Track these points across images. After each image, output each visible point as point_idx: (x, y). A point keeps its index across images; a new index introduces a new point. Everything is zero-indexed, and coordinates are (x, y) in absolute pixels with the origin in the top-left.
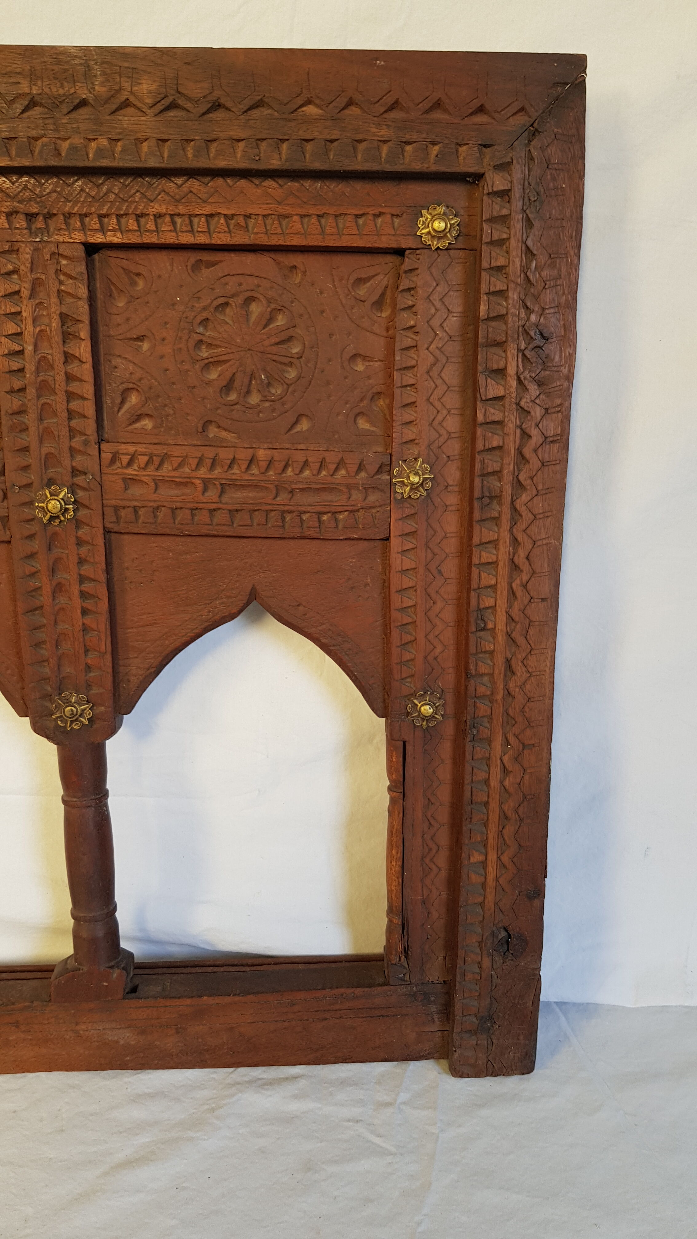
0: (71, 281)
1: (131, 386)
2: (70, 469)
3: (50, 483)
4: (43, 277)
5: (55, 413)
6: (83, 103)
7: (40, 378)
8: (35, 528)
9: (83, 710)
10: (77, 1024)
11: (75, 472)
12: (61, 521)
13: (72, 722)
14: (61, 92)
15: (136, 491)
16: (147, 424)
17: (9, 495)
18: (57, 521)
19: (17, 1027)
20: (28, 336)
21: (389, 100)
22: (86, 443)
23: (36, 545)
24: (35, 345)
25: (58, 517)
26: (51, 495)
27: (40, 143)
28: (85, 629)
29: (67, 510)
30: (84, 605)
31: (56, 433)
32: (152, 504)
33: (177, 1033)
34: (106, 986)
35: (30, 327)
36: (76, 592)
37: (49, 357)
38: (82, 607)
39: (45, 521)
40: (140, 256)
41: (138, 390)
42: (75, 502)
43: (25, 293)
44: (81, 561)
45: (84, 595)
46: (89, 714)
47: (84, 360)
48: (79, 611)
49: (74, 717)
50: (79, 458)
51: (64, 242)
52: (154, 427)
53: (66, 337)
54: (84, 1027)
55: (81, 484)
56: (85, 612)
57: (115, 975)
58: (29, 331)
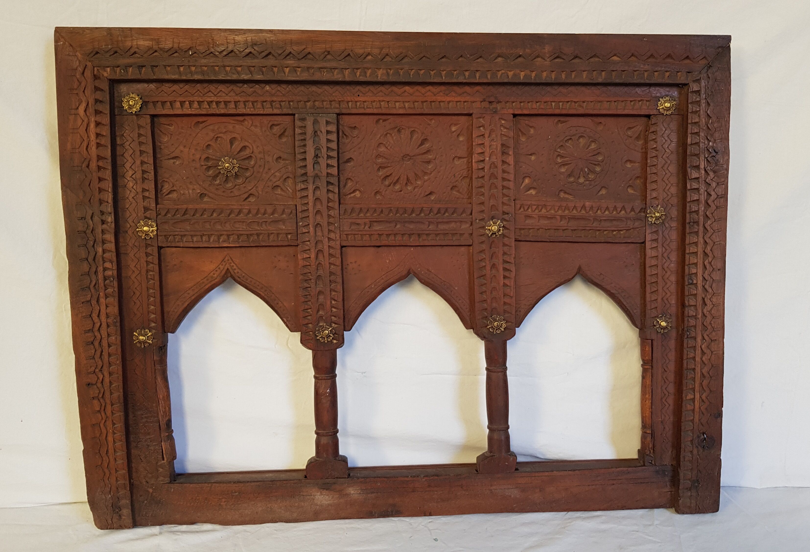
0: (505, 130)
1: (527, 175)
2: (501, 212)
3: (492, 218)
4: (495, 128)
5: (496, 187)
6: (520, 56)
7: (491, 172)
8: (483, 238)
9: (502, 324)
10: (491, 486)
11: (504, 213)
12: (496, 235)
13: (497, 329)
14: (511, 52)
15: (529, 221)
16: (533, 192)
17: (474, 223)
18: (494, 235)
19: (462, 487)
20: (487, 154)
21: (649, 54)
22: (509, 200)
23: (484, 246)
24: (490, 157)
25: (495, 233)
26: (494, 223)
27: (500, 72)
28: (505, 285)
29: (500, 230)
30: (505, 274)
31: (496, 196)
32: (536, 227)
33: (540, 491)
34: (507, 465)
35: (488, 150)
36: (501, 269)
37: (496, 163)
38: (504, 275)
39: (489, 235)
40: (534, 119)
41: (530, 177)
42: (503, 226)
43: (486, 136)
44: (505, 253)
45: (505, 269)
46: (504, 325)
47: (510, 164)
48: (502, 276)
49: (498, 328)
50: (505, 207)
51: (504, 114)
52: (536, 193)
53: (503, 153)
54: (494, 487)
55: (506, 219)
56: (505, 277)
57: (511, 459)
58: (488, 152)
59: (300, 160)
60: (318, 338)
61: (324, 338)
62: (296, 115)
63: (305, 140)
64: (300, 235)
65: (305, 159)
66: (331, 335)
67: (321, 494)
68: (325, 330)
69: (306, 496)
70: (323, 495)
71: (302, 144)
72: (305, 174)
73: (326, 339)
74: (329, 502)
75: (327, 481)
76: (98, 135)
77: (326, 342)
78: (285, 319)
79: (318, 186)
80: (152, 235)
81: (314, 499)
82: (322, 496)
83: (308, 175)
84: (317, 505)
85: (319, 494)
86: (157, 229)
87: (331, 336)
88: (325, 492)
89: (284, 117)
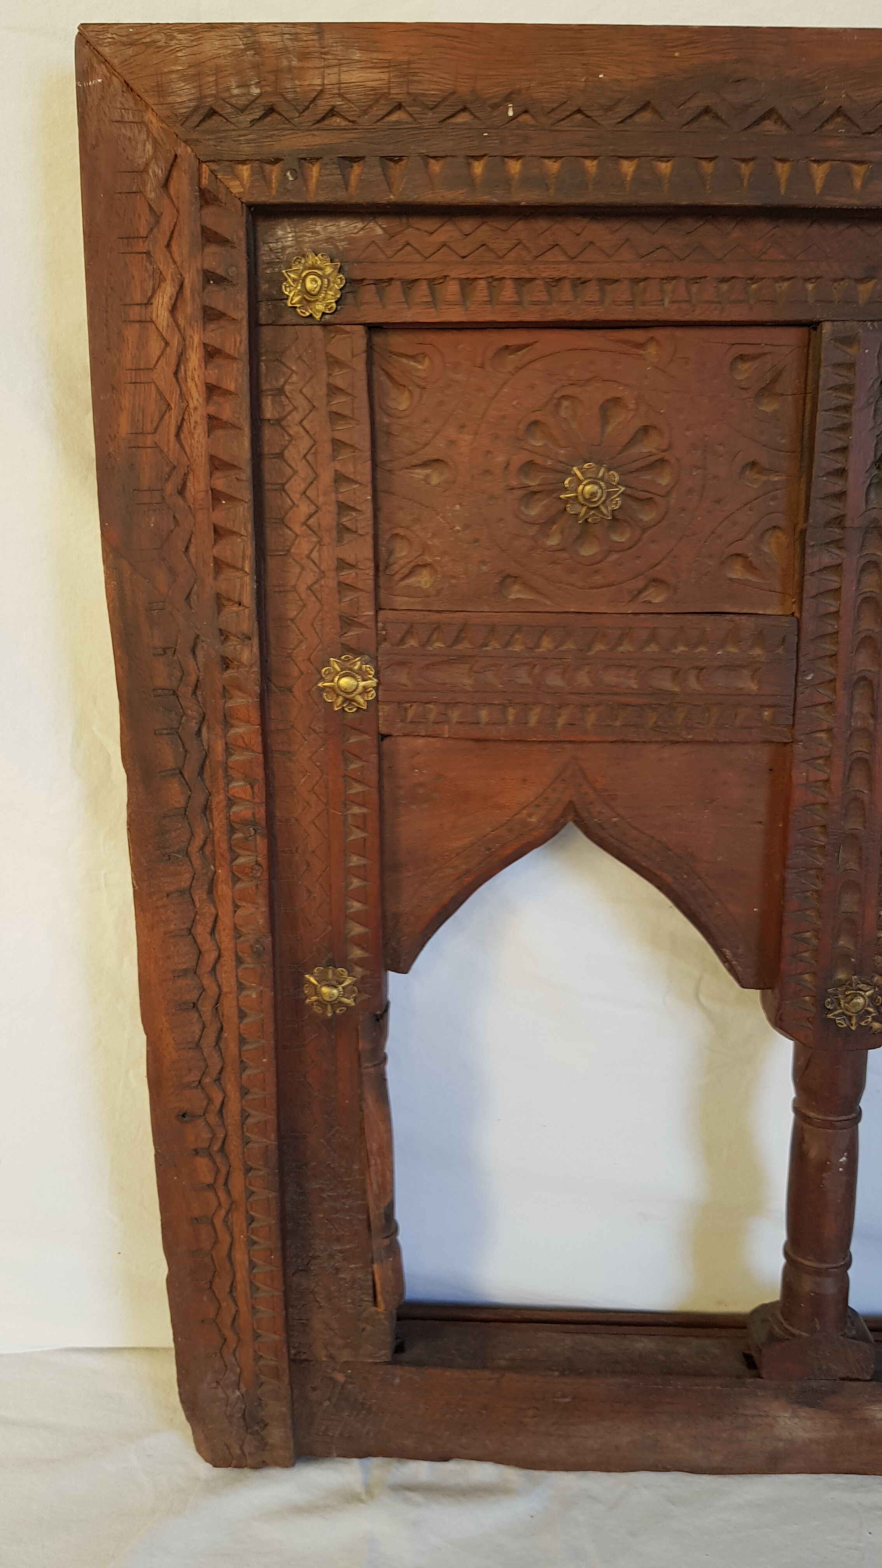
59: (829, 474)
60: (830, 1016)
61: (850, 1018)
62: (827, 328)
63: (847, 408)
64: (804, 712)
65: (841, 473)
66: (871, 1010)
67: (795, 1415)
68: (855, 996)
69: (753, 1416)
70: (797, 1417)
71: (839, 423)
72: (839, 521)
73: (854, 1021)
74: (812, 1435)
75: (814, 1384)
76: (212, 390)
77: (853, 1028)
78: (727, 952)
79: (874, 558)
80: (361, 700)
81: (771, 1426)
82: (797, 1420)
83: (848, 523)
84: (780, 1440)
85: (787, 1415)
86: (378, 684)
87: (869, 1013)
88: (804, 1412)
89: (778, 331)
